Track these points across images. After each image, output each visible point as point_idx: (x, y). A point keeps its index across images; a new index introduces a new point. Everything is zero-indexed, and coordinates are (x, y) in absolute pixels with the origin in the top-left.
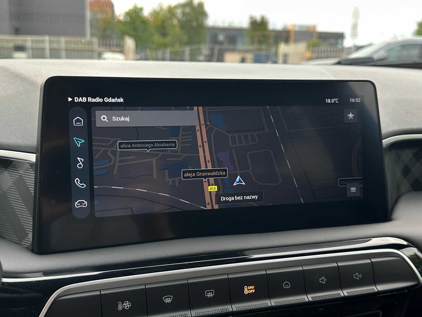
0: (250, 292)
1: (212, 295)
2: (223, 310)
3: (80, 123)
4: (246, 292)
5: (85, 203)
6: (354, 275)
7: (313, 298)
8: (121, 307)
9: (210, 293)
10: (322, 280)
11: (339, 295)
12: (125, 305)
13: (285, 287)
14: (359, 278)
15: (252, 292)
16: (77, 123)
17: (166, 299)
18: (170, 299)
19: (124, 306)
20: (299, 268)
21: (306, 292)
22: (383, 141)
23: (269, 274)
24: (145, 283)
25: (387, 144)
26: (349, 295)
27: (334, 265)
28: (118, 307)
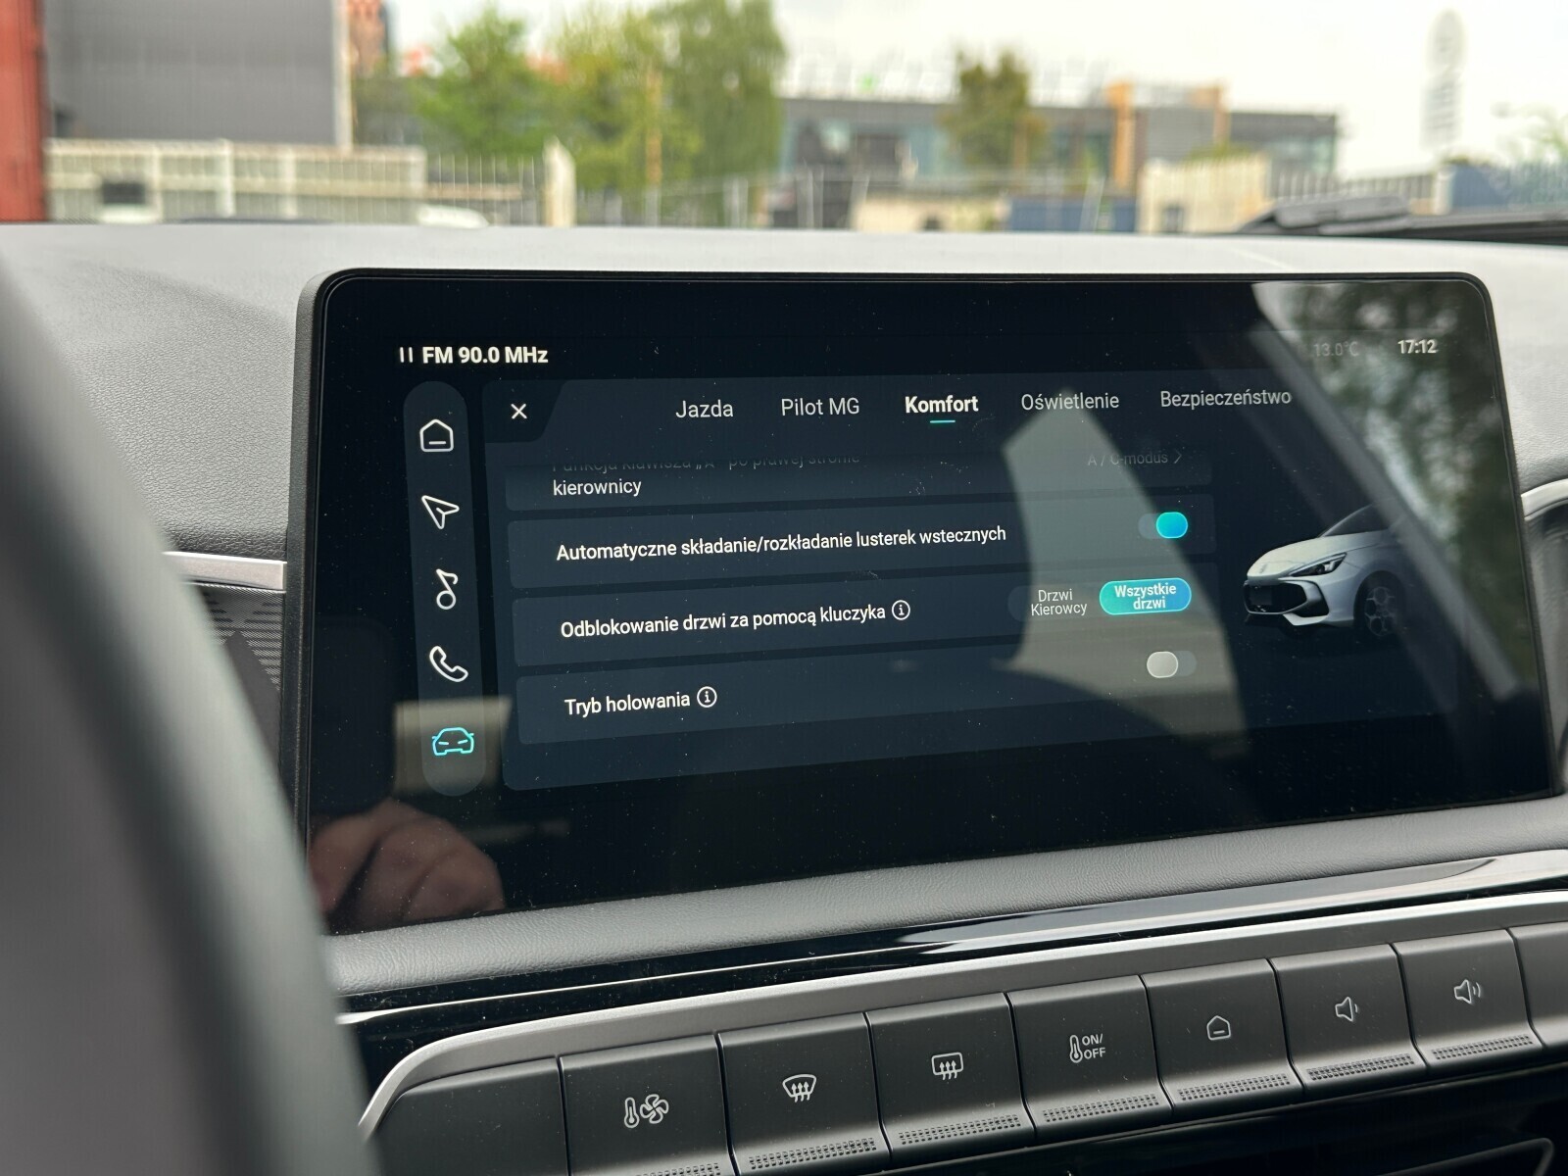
0: (1088, 1054)
1: (955, 1072)
2: (997, 1122)
3: (444, 443)
4: (1076, 1056)
5: (465, 737)
6: (1456, 988)
7: (1316, 1073)
8: (634, 1117)
9: (948, 1065)
10: (1345, 1010)
11: (1408, 1061)
12: (649, 1108)
13: (1213, 1036)
14: (1475, 997)
15: (1098, 1056)
16: (431, 443)
17: (794, 1088)
18: (806, 1085)
19: (646, 1112)
20: (1261, 968)
21: (1290, 1055)
22: (1523, 496)
23: (1155, 989)
24: (715, 1030)
25: (1536, 507)
26: (1442, 1061)
27: (1383, 952)
28: (625, 1115)
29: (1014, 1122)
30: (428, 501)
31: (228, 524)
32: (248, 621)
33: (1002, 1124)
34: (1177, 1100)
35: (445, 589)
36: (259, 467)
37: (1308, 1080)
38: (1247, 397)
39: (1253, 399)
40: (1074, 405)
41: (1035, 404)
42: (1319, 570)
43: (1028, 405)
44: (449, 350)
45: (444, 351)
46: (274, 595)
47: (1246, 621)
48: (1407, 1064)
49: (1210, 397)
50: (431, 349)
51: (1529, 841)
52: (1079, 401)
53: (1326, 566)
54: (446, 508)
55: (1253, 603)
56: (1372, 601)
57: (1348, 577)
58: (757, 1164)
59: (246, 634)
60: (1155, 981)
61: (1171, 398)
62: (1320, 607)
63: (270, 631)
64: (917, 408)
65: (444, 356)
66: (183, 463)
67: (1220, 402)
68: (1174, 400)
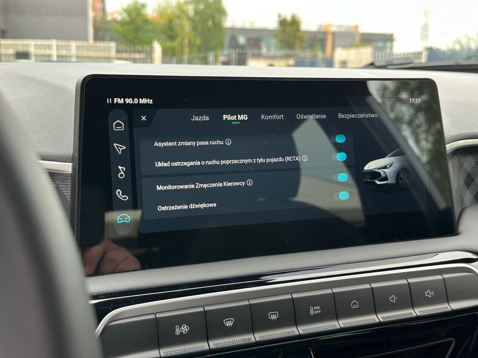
0: (316, 312)
1: (276, 317)
2: (288, 332)
3: (121, 128)
4: (312, 313)
5: (128, 217)
6: (426, 292)
7: (384, 318)
8: (179, 331)
9: (273, 315)
10: (393, 299)
12: (183, 328)
13: (353, 306)
14: (431, 295)
15: (318, 312)
16: (117, 128)
17: (227, 322)
18: (231, 322)
19: (182, 330)
20: (367, 286)
21: (376, 312)
22: (446, 145)
23: (335, 293)
24: (203, 305)
25: (450, 149)
26: (422, 314)
27: (404, 282)
28: (176, 331)
29: (293, 333)
30: (116, 145)
31: (54, 152)
32: (61, 182)
33: (290, 333)
34: (342, 326)
35: (121, 172)
36: (64, 135)
37: (381, 320)
38: (364, 115)
39: (366, 116)
40: (312, 117)
41: (301, 117)
42: (385, 167)
43: (299, 117)
44: (122, 99)
45: (121, 100)
46: (69, 174)
47: (363, 183)
48: (411, 315)
49: (353, 115)
50: (117, 99)
51: (448, 249)
52: (314, 116)
53: (388, 166)
54: (121, 147)
55: (365, 177)
56: (401, 177)
57: (393, 170)
58: (216, 345)
59: (60, 186)
60: (336, 290)
61: (341, 116)
62: (386, 179)
63: (68, 185)
64: (265, 118)
65: (121, 101)
66: (40, 134)
67: (356, 117)
68: (342, 116)
